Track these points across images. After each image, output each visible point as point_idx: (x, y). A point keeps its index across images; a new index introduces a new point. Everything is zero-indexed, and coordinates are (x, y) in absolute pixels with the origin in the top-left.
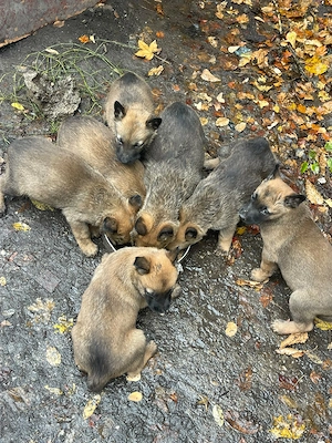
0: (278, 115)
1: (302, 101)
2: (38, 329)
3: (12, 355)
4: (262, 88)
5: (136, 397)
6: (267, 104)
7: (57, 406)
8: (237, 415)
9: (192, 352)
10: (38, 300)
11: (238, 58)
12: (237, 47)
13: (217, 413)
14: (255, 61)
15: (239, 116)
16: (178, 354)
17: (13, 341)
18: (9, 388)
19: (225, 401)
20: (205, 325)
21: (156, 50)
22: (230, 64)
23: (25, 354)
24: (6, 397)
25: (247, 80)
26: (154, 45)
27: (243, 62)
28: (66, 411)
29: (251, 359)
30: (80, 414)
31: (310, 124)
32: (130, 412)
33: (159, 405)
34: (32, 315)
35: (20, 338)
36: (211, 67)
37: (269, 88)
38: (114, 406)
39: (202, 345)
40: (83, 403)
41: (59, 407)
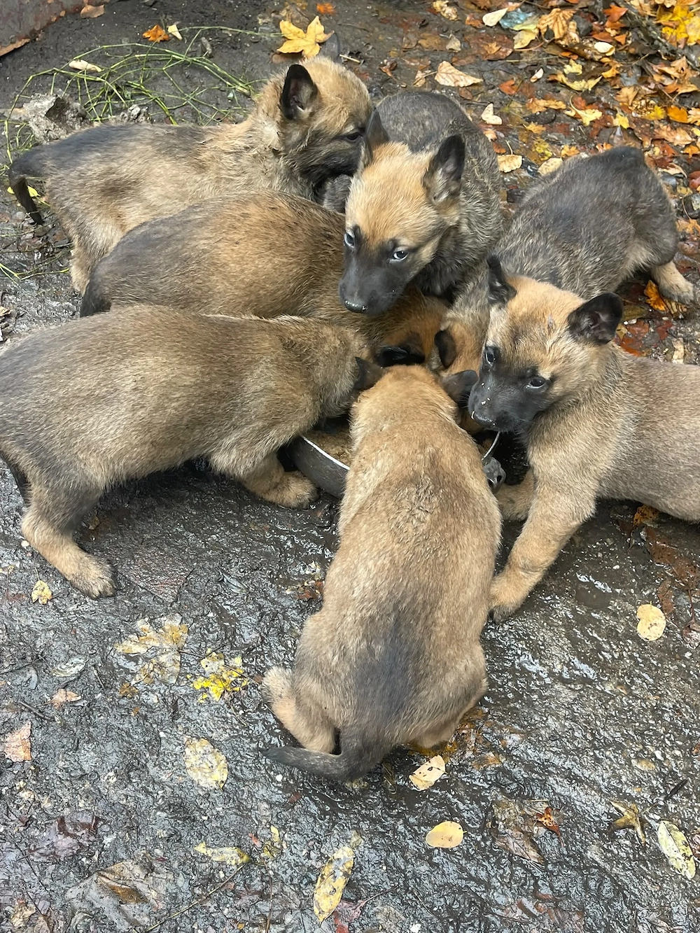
0: (629, 133)
1: (675, 100)
2: (153, 699)
3: (94, 776)
4: (577, 85)
5: (448, 834)
6: (597, 114)
7: (237, 896)
9: (566, 695)
10: (141, 624)
11: (509, 34)
12: (502, 12)
13: (670, 843)
14: (550, 33)
15: (542, 147)
16: (530, 703)
17: (91, 739)
18: (100, 869)
19: (684, 806)
20: (583, 622)
21: (322, 37)
22: (493, 48)
23: (130, 769)
24: (93, 894)
25: (539, 74)
26: (316, 27)
27: (522, 40)
28: (264, 907)
30: (306, 906)
32: (439, 880)
33: (513, 846)
34: (131, 666)
35: (109, 728)
36: (453, 57)
37: (592, 83)
38: (393, 870)
39: (591, 673)
40: (309, 877)
41: (245, 900)
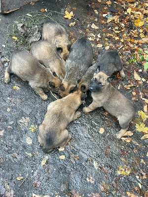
0: (123, 43)
1: (133, 38)
2: (23, 130)
3: (12, 140)
4: (116, 32)
5: (63, 157)
6: (118, 38)
8: (103, 165)
9: (86, 140)
10: (23, 118)
11: (107, 19)
12: (106, 15)
13: (95, 164)
14: (114, 20)
15: (107, 43)
16: (80, 140)
17: (13, 134)
18: (11, 153)
19: (99, 159)
20: (91, 129)
21: (72, 15)
22: (103, 22)
23: (18, 140)
24: (10, 156)
25: (110, 28)
26: (72, 13)
27: (109, 21)
28: (34, 163)
29: (109, 143)
30: (40, 164)
31: (136, 47)
32: (60, 163)
33: (72, 160)
34: (20, 124)
35: (16, 133)
36: (95, 23)
37: (119, 32)
38: (54, 161)
39: (90, 137)
40: (41, 160)
41: (31, 161)
